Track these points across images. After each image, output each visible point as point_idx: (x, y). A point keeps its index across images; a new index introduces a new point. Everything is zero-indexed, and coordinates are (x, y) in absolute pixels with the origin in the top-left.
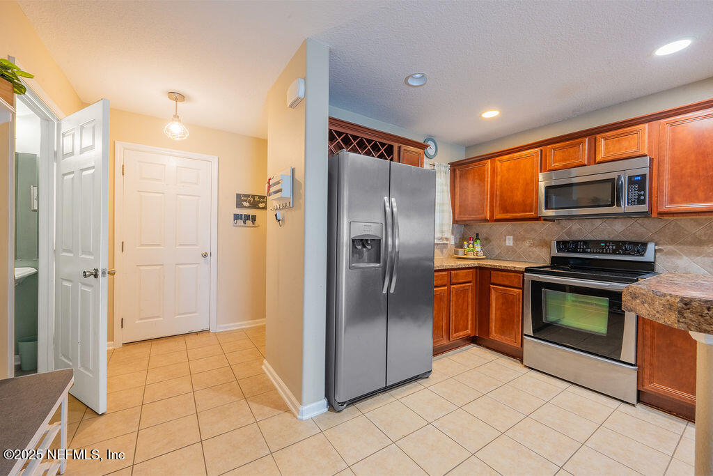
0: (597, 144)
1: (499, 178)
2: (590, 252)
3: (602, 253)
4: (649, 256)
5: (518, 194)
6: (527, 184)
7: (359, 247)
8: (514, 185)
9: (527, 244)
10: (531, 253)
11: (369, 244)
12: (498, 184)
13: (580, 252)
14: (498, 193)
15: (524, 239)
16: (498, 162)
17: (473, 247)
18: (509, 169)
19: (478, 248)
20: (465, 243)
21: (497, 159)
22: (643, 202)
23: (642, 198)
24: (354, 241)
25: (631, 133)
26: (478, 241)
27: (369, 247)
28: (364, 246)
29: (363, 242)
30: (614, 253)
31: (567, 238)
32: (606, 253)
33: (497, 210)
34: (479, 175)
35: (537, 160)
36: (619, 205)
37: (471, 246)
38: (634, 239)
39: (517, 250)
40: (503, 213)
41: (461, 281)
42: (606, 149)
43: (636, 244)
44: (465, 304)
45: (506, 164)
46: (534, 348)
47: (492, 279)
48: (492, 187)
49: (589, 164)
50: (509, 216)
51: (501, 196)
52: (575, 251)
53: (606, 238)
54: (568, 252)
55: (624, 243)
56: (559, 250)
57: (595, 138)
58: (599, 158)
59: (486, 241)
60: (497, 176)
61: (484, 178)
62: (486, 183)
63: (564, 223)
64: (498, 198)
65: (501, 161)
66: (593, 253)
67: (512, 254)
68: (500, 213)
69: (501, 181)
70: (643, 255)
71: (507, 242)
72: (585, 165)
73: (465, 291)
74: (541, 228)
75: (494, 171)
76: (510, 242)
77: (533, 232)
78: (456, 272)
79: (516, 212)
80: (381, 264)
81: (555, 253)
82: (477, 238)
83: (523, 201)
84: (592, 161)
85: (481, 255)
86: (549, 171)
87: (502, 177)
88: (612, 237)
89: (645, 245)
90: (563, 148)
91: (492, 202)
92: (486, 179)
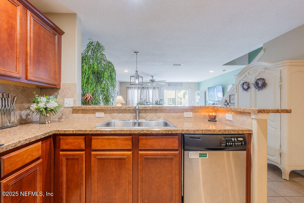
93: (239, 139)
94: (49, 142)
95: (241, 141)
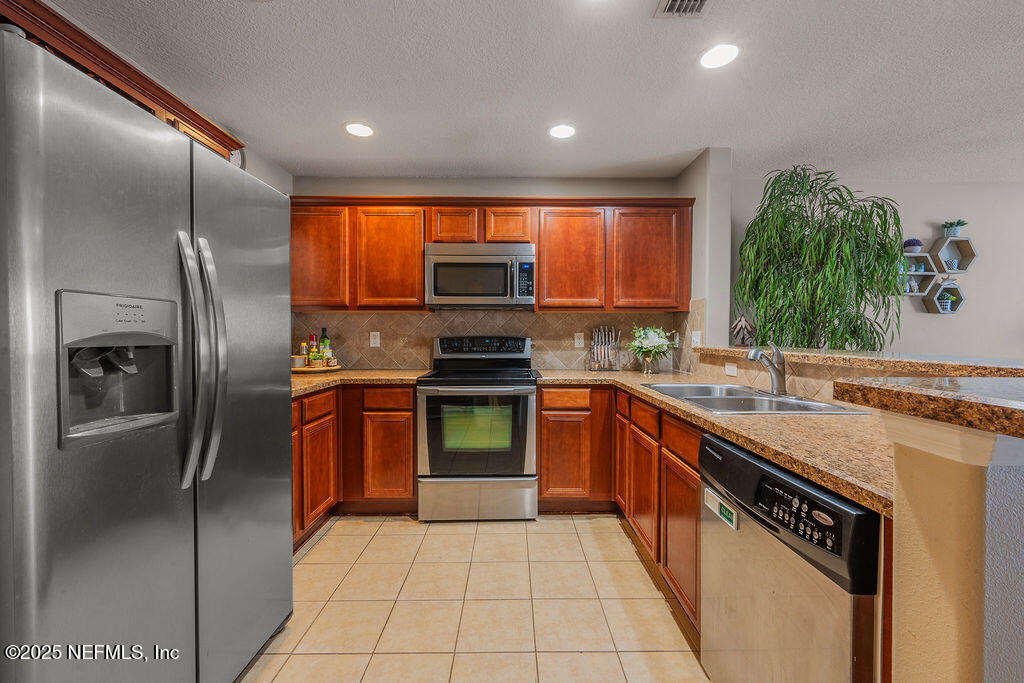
0: (487, 218)
1: (364, 240)
2: (476, 352)
3: (488, 352)
4: (527, 353)
5: (395, 269)
6: (407, 256)
7: (96, 372)
8: (388, 255)
9: (401, 343)
10: (406, 357)
11: (129, 362)
12: (363, 248)
13: (466, 352)
14: (363, 263)
15: (395, 337)
16: (363, 216)
17: (318, 352)
18: (379, 230)
19: (328, 353)
20: (304, 344)
21: (359, 208)
22: (530, 293)
23: (531, 288)
24: (73, 352)
25: (516, 214)
26: (328, 342)
27: (132, 370)
28: (109, 367)
29: (107, 355)
30: (498, 351)
31: (449, 334)
32: (491, 351)
33: (361, 290)
34: (327, 229)
35: (420, 224)
36: (512, 295)
37: (315, 349)
38: (513, 335)
39: (387, 352)
40: (373, 296)
41: (318, 414)
42: (496, 227)
43: (516, 339)
44: (325, 455)
45: (375, 220)
46: (433, 492)
47: (366, 402)
48: (353, 253)
49: (479, 242)
50: (381, 301)
51: (368, 268)
52: (461, 351)
53: (489, 334)
54: (454, 352)
55: (507, 339)
56: (444, 350)
57: (485, 211)
58: (489, 237)
59: (338, 341)
60: (360, 236)
61: (339, 236)
62: (342, 245)
63: (445, 314)
64: (364, 274)
65: (367, 214)
66: (479, 352)
67: (379, 359)
68: (368, 296)
69: (367, 246)
70: (523, 352)
71: (372, 340)
72: (473, 242)
73: (324, 430)
74: (419, 322)
75: (355, 227)
76: (375, 340)
77: (408, 326)
78: (311, 399)
79: (392, 297)
80: (176, 413)
81: (439, 354)
82: (324, 337)
83: (402, 280)
84: (482, 238)
85: (334, 364)
86: (435, 242)
87: (369, 239)
88: (493, 333)
89: (523, 340)
90: (451, 214)
91: (353, 277)
92: (342, 239)
93: (816, 513)
94: (607, 395)
95: (822, 528)
